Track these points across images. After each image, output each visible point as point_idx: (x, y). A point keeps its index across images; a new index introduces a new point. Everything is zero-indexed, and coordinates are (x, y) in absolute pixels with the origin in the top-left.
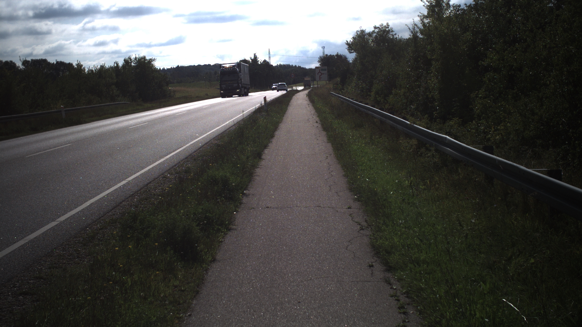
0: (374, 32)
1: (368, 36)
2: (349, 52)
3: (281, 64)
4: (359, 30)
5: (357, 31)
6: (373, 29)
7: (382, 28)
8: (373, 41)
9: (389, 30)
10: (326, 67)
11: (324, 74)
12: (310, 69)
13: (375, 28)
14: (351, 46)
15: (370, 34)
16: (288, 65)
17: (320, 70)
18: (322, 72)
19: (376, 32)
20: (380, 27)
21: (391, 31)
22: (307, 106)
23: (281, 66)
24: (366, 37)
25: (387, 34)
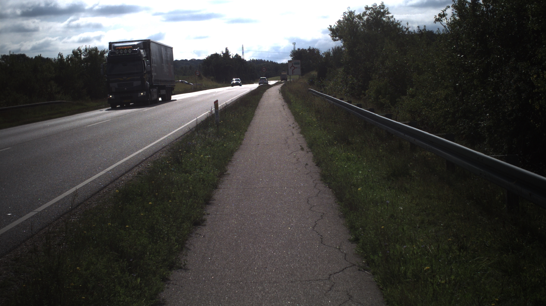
0: (365, 14)
2: (333, 39)
3: (254, 59)
4: (347, 11)
5: (344, 13)
6: (364, 10)
7: (376, 9)
8: (363, 25)
9: (385, 11)
10: (299, 61)
11: (297, 68)
12: (281, 63)
13: (367, 8)
14: (336, 32)
15: (359, 17)
16: (260, 60)
17: (292, 63)
18: (295, 66)
19: (367, 14)
20: (373, 8)
23: (253, 61)
24: (355, 20)
25: (381, 17)
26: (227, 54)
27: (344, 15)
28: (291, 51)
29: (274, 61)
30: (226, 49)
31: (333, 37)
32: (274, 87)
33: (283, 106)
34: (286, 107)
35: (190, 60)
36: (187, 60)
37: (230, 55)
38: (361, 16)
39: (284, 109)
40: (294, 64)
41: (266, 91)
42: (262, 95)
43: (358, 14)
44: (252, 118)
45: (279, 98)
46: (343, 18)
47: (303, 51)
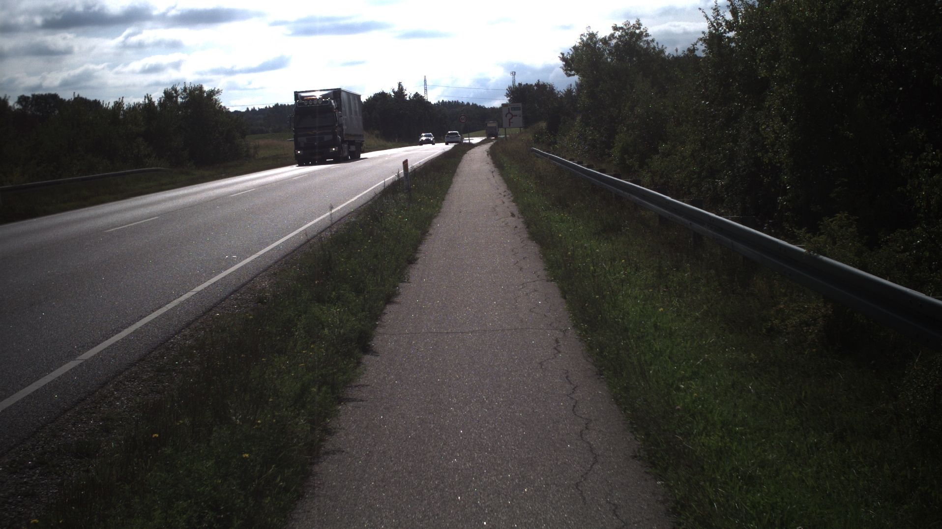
0: (612, 36)
1: (603, 43)
2: (566, 74)
3: (445, 100)
4: (586, 32)
5: (582, 35)
6: (612, 31)
7: (628, 29)
8: (610, 53)
9: (641, 33)
10: (520, 105)
11: (516, 116)
12: (491, 108)
13: (616, 28)
14: (571, 63)
15: (605, 41)
16: (455, 102)
17: (509, 108)
18: (514, 113)
19: (616, 37)
20: (625, 27)
21: (644, 34)
22: (491, 176)
23: (444, 104)
24: (598, 46)
25: (637, 40)
26: (400, 92)
27: (581, 39)
28: (508, 88)
29: (478, 104)
30: (400, 84)
31: (566, 70)
32: (479, 147)
33: (493, 172)
34: (496, 174)
37: (406, 95)
38: (607, 39)
40: (512, 110)
41: (467, 152)
42: (462, 158)
43: (603, 36)
44: (450, 185)
45: (486, 162)
46: (580, 43)
47: (528, 87)
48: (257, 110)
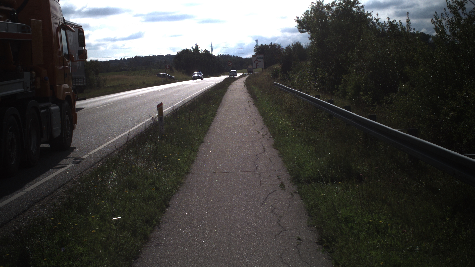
3: (222, 54)
8: (332, 16)
10: (262, 55)
11: (260, 62)
14: (302, 24)
15: (328, 7)
16: (227, 55)
17: (256, 58)
19: (336, 4)
23: (221, 56)
25: (351, 7)
26: (196, 49)
28: (254, 47)
29: (239, 56)
30: (196, 45)
31: (299, 28)
32: (239, 79)
33: (249, 102)
34: (252, 103)
35: (165, 56)
36: (163, 55)
37: (200, 50)
38: (330, 6)
39: (250, 107)
40: (258, 59)
42: (227, 88)
45: (244, 92)
46: (311, 8)
47: (266, 46)
48: (127, 59)
